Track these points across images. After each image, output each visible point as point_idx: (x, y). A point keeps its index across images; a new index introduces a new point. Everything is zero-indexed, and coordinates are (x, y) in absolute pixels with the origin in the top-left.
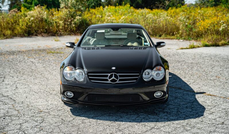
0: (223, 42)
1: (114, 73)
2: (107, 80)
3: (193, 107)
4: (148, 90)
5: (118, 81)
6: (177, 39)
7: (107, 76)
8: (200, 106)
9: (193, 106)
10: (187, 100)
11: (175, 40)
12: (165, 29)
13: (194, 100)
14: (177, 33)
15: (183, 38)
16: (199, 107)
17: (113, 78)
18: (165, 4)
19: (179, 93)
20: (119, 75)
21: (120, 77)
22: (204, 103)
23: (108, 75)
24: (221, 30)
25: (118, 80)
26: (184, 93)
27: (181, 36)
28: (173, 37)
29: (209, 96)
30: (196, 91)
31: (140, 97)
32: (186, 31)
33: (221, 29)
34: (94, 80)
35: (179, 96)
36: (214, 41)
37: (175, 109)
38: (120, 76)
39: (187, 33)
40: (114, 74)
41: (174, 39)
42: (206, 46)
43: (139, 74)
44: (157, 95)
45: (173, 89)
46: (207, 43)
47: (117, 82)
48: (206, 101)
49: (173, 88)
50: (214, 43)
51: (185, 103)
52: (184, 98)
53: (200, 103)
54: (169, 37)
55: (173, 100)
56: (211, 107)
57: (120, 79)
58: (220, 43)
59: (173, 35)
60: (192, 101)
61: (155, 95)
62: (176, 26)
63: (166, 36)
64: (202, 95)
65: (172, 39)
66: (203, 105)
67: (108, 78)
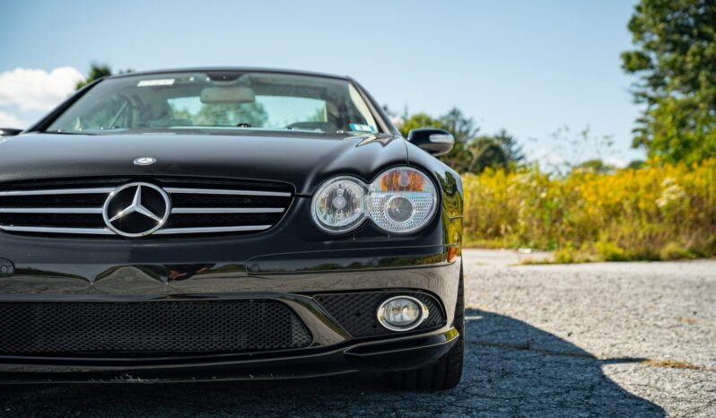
0: (671, 247)
1: (139, 184)
2: (97, 221)
3: (594, 405)
5: (163, 227)
6: (509, 247)
7: (98, 200)
8: (630, 401)
9: (592, 401)
10: (562, 382)
11: (502, 250)
12: (471, 218)
13: (596, 379)
14: (509, 228)
15: (531, 244)
16: (628, 406)
17: (135, 206)
18: (469, 158)
19: (517, 360)
20: (172, 196)
21: (174, 205)
22: (648, 392)
23: (105, 195)
24: (664, 207)
25: (161, 222)
26: (545, 360)
27: (525, 240)
28: (495, 242)
29: (670, 369)
30: (598, 354)
31: (295, 323)
32: (541, 220)
33: (662, 203)
34: (16, 224)
35: (521, 368)
36: (640, 244)
37: (500, 409)
38: (177, 200)
39: (543, 229)
40: (143, 188)
41: (500, 248)
42: (615, 258)
43: (288, 194)
45: (494, 349)
46: (620, 251)
47: (154, 231)
48: (658, 385)
49: (494, 345)
50: (642, 249)
51: (551, 390)
52: (549, 375)
53: (631, 390)
54: (483, 242)
55: (490, 381)
56: (693, 405)
57: (172, 216)
58: (664, 252)
59: (497, 234)
60: (588, 384)
62: (504, 207)
63: (473, 240)
64: (633, 366)
65: (493, 248)
66: (646, 398)
67: (103, 210)
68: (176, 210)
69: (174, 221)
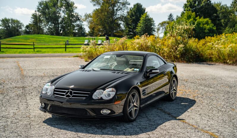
1: (70, 90)
2: (64, 95)
4: (96, 106)
20: (74, 92)
25: (71, 96)
43: (90, 93)
44: (103, 112)
47: (70, 98)
61: (101, 112)
68: (74, 95)
69: (74, 96)
